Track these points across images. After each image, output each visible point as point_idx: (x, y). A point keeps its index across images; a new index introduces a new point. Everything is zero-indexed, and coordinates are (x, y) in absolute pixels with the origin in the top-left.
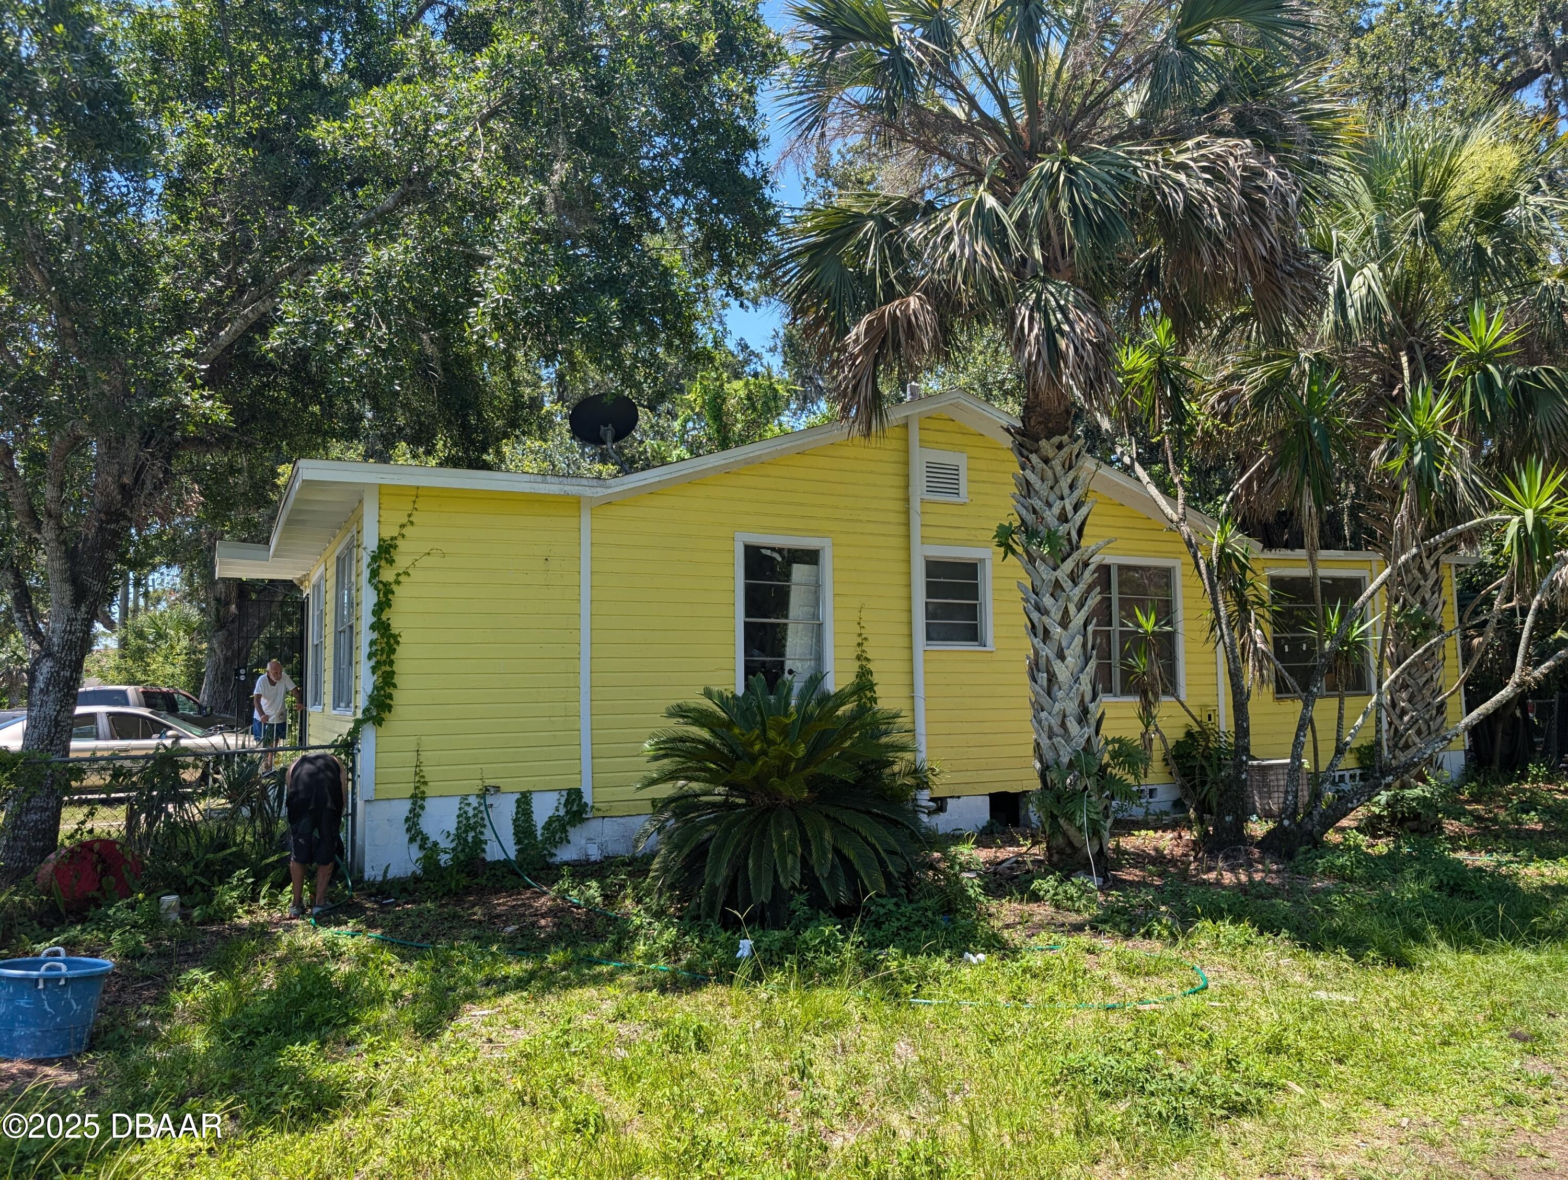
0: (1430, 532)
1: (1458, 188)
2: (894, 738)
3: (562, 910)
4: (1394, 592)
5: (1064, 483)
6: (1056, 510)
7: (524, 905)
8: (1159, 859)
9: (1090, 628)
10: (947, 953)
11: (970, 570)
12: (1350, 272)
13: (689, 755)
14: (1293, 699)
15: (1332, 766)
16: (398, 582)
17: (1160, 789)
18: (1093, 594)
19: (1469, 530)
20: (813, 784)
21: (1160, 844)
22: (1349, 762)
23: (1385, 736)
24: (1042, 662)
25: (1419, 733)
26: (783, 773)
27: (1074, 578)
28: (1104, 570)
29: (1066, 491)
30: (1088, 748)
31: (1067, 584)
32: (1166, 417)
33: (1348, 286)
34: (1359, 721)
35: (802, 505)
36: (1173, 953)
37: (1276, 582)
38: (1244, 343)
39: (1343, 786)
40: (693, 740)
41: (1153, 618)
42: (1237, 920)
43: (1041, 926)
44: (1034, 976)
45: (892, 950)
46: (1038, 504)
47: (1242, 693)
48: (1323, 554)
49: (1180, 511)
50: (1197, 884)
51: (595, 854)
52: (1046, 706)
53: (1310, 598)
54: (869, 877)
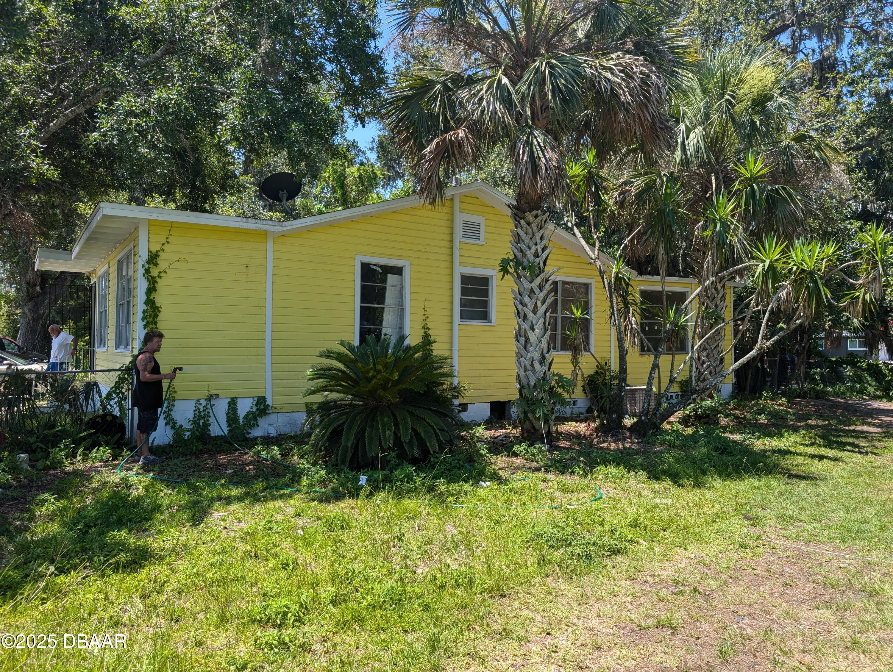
0: (722, 269)
1: (745, 88)
2: (445, 370)
3: (258, 462)
4: (702, 300)
5: (538, 237)
6: (533, 251)
7: (235, 459)
8: (578, 436)
9: (548, 314)
10: (471, 482)
11: (484, 281)
12: (689, 131)
13: (332, 377)
14: (649, 355)
15: (667, 389)
16: (160, 277)
17: (579, 401)
18: (550, 296)
19: (741, 268)
20: (401, 393)
21: (579, 429)
22: (675, 388)
23: (694, 375)
24: (523, 332)
25: (710, 373)
26: (384, 388)
27: (541, 287)
28: (555, 283)
29: (538, 241)
30: (544, 378)
31: (537, 291)
32: (591, 202)
33: (687, 138)
34: (682, 366)
35: (393, 241)
36: (584, 481)
37: (643, 293)
38: (633, 164)
39: (672, 401)
40: (335, 370)
41: (580, 311)
42: (618, 465)
43: (519, 468)
44: (516, 493)
45: (441, 480)
46: (524, 247)
47: (623, 351)
48: (668, 278)
49: (596, 253)
50: (597, 448)
51: (273, 433)
52: (523, 355)
53: (660, 302)
54: (430, 442)
